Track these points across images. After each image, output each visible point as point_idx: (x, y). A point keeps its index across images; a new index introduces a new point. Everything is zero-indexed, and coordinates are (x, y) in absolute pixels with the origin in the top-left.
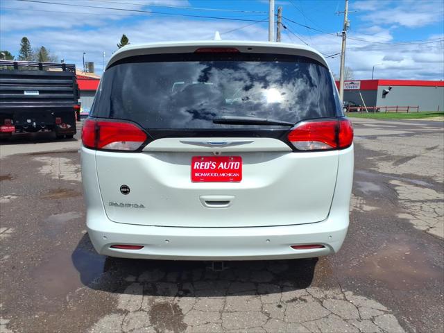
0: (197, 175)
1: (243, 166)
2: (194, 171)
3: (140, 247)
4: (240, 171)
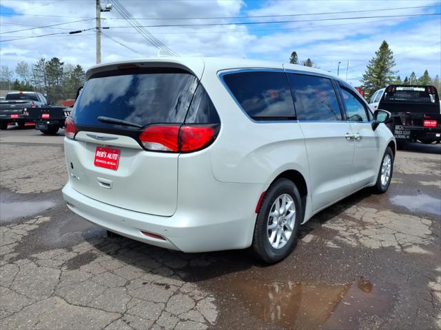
0: (96, 161)
1: (121, 158)
2: (96, 158)
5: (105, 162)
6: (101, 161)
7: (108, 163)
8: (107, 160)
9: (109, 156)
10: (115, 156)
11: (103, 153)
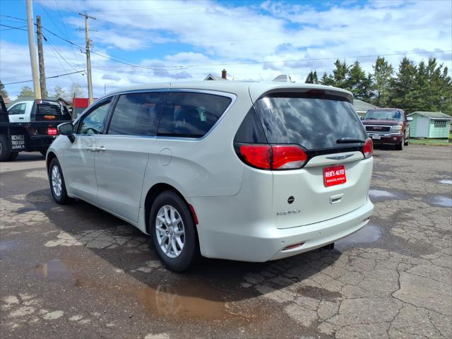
0: (328, 181)
1: (346, 171)
2: (325, 179)
3: (302, 244)
4: (344, 176)
5: (335, 180)
6: (331, 181)
7: (338, 179)
8: (337, 177)
9: (337, 173)
10: (342, 171)
11: (331, 173)
